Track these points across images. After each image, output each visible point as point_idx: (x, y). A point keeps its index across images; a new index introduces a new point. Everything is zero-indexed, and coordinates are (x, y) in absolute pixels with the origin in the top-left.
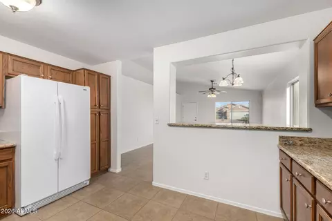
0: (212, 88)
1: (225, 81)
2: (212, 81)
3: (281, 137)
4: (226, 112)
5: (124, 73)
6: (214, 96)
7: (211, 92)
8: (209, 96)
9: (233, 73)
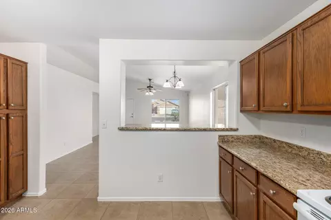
0: (150, 87)
1: (168, 83)
2: (150, 80)
3: (220, 136)
4: (156, 108)
5: (50, 62)
6: (151, 94)
7: (148, 90)
8: (147, 94)
9: (175, 77)
